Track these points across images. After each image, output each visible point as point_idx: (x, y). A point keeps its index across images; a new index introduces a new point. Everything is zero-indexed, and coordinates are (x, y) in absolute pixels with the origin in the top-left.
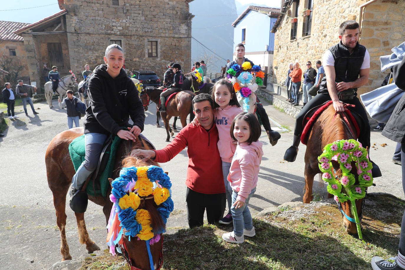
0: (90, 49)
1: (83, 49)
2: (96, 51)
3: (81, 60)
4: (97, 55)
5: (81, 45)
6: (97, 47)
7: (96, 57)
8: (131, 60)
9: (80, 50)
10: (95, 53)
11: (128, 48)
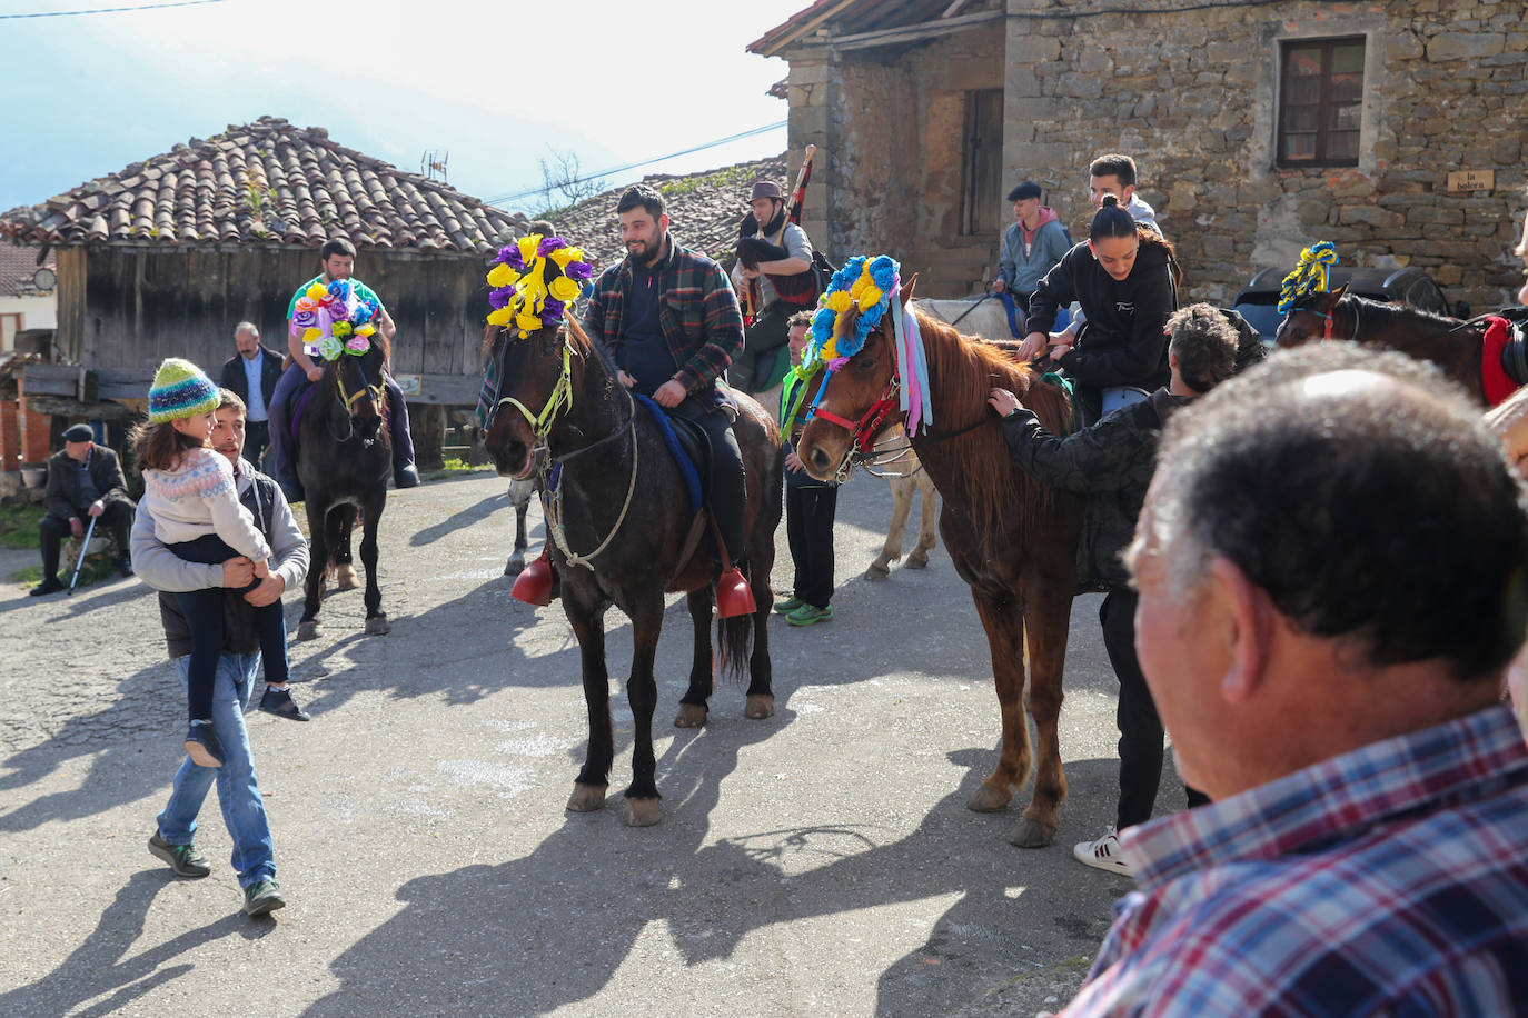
0: (1132, 115)
1: (1085, 117)
2: (1170, 123)
3: (1069, 192)
4: (1171, 150)
5: (1078, 91)
6: (1179, 101)
7: (1163, 168)
8: (1428, 186)
9: (1068, 126)
10: (1162, 143)
11: (1411, 87)
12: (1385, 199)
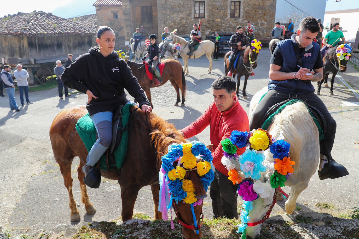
0: (176, 11)
1: (169, 11)
2: (181, 12)
3: (168, 21)
4: (182, 16)
5: (168, 7)
6: (182, 9)
7: (180, 18)
8: (213, 21)
9: (167, 12)
10: (180, 15)
11: (211, 8)
12: (208, 22)
